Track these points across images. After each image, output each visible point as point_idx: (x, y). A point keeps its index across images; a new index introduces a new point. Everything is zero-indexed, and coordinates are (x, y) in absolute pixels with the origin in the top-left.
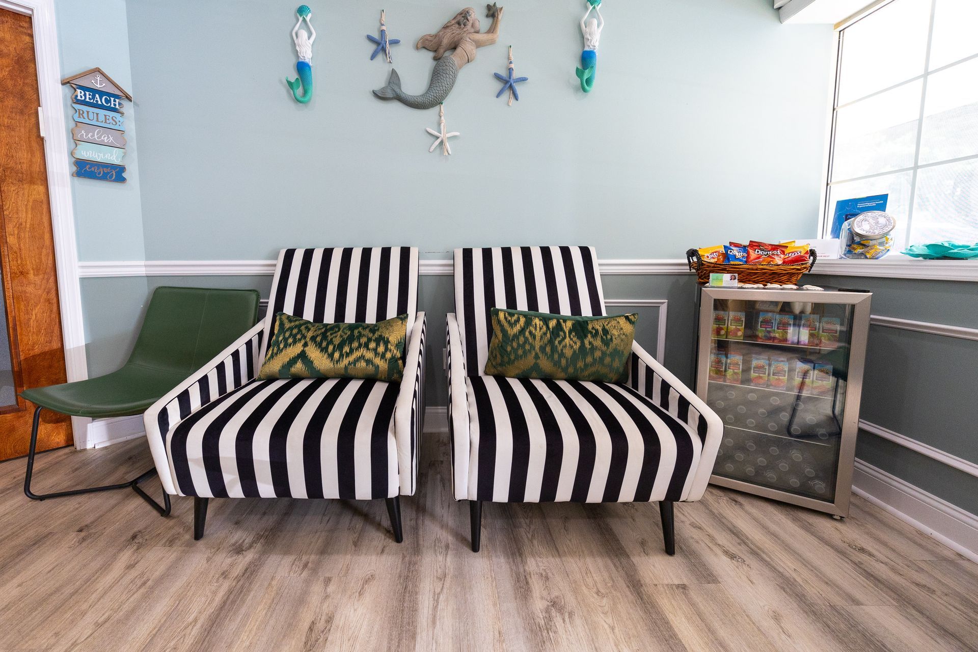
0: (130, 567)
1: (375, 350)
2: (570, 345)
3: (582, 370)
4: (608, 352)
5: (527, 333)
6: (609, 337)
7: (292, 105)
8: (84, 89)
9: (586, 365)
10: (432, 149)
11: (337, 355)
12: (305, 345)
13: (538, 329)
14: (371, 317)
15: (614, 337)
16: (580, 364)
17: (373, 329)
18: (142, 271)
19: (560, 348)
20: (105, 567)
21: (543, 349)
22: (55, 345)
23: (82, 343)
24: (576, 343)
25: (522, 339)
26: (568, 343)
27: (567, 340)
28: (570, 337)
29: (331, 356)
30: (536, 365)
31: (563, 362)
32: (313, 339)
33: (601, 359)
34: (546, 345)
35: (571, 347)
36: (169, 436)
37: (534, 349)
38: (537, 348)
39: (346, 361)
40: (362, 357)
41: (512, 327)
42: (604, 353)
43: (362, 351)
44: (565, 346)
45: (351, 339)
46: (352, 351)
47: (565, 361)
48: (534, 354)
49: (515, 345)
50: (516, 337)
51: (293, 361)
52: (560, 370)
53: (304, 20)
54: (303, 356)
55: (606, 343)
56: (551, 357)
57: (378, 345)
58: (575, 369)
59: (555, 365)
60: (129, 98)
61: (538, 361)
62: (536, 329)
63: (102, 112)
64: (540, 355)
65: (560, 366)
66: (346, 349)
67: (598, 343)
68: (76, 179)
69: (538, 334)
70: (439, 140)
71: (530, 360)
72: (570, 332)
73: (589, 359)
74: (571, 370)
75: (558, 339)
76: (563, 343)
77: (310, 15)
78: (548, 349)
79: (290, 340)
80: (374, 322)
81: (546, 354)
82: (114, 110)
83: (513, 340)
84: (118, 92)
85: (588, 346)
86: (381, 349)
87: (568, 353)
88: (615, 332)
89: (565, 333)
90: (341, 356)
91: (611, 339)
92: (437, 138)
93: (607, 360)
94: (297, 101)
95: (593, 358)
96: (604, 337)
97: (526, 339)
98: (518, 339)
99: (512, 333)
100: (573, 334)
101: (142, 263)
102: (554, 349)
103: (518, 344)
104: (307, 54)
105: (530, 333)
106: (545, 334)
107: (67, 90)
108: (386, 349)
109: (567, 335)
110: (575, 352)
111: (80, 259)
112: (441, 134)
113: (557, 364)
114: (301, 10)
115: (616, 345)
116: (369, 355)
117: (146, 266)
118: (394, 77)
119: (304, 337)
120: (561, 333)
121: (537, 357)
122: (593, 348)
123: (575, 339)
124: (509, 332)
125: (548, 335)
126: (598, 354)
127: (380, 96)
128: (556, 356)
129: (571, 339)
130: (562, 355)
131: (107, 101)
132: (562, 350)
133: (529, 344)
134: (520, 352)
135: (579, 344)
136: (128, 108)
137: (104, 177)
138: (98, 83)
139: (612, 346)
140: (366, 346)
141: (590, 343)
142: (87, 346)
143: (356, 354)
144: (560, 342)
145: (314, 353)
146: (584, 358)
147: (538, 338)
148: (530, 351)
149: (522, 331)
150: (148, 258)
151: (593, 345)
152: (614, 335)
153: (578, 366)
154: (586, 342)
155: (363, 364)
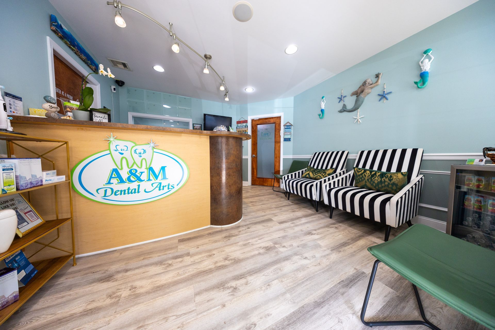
0: (280, 199)
1: (322, 174)
2: (377, 179)
3: (381, 188)
4: (390, 183)
5: (363, 175)
6: (391, 178)
7: (320, 119)
8: (286, 126)
9: (382, 187)
10: (355, 122)
11: (314, 174)
12: (310, 172)
13: (367, 174)
14: (324, 168)
15: (393, 179)
16: (380, 186)
17: (324, 170)
18: (292, 157)
19: (373, 180)
20: (277, 198)
21: (368, 180)
22: (279, 170)
23: (282, 170)
24: (379, 179)
25: (361, 176)
26: (376, 179)
27: (376, 178)
28: (378, 177)
29: (313, 174)
30: (366, 184)
31: (374, 184)
32: (312, 171)
33: (388, 186)
34: (369, 179)
35: (377, 180)
36: (285, 180)
37: (365, 179)
38: (366, 179)
39: (316, 176)
40: (319, 175)
41: (358, 173)
42: (388, 183)
43: (320, 174)
44: (375, 180)
45: (318, 172)
46: (317, 174)
47: (375, 184)
48: (365, 181)
49: (359, 177)
50: (359, 175)
51: (307, 175)
52: (373, 187)
53: (323, 99)
54: (309, 174)
55: (390, 180)
56: (370, 183)
57: (323, 173)
58: (379, 187)
59: (371, 185)
60: (292, 125)
61: (366, 183)
62: (366, 174)
63: (288, 129)
64: (367, 182)
65: (373, 186)
66: (317, 173)
67: (387, 180)
68: (284, 142)
69: (367, 175)
70: (357, 119)
71: (363, 183)
72: (378, 176)
73: (383, 185)
74: (377, 187)
75: (373, 177)
76: (375, 179)
77: (324, 98)
78: (370, 180)
79: (308, 171)
80: (324, 169)
81: (369, 181)
82: (290, 128)
83: (358, 176)
84: (291, 125)
85: (383, 180)
86: (324, 174)
87: (376, 182)
88: (395, 177)
89: (376, 176)
90: (315, 175)
91: (392, 179)
92: (356, 119)
93: (390, 186)
94: (321, 118)
95: (385, 185)
96: (390, 178)
97: (363, 176)
98: (360, 176)
99: (358, 174)
100: (379, 176)
101: (292, 156)
102: (372, 180)
103: (360, 177)
104: (323, 107)
105: (364, 175)
106: (369, 175)
107: (284, 127)
108: (325, 174)
109: (377, 177)
110: (378, 182)
111: (283, 155)
112: (357, 117)
113: (372, 185)
114: (323, 98)
115: (394, 181)
116: (321, 175)
117: (293, 156)
118: (344, 106)
119: (310, 170)
120: (375, 176)
121: (366, 182)
122: (385, 181)
123: (379, 178)
124: (357, 174)
125: (370, 176)
126: (386, 183)
127: (341, 112)
128: (372, 182)
129: (378, 178)
130: (374, 182)
131: (289, 127)
132: (374, 181)
133: (363, 178)
134: (360, 180)
135: (380, 180)
136: (292, 127)
137: (288, 141)
138: (288, 124)
139: (392, 181)
140: (321, 173)
141: (384, 180)
142: (283, 170)
143: (318, 175)
144: (374, 178)
145: (311, 174)
146: (381, 184)
147: (367, 176)
148: (364, 180)
149: (362, 174)
150: (293, 155)
151: (385, 180)
152: (394, 178)
153: (379, 186)
154: (383, 179)
155: (319, 177)
